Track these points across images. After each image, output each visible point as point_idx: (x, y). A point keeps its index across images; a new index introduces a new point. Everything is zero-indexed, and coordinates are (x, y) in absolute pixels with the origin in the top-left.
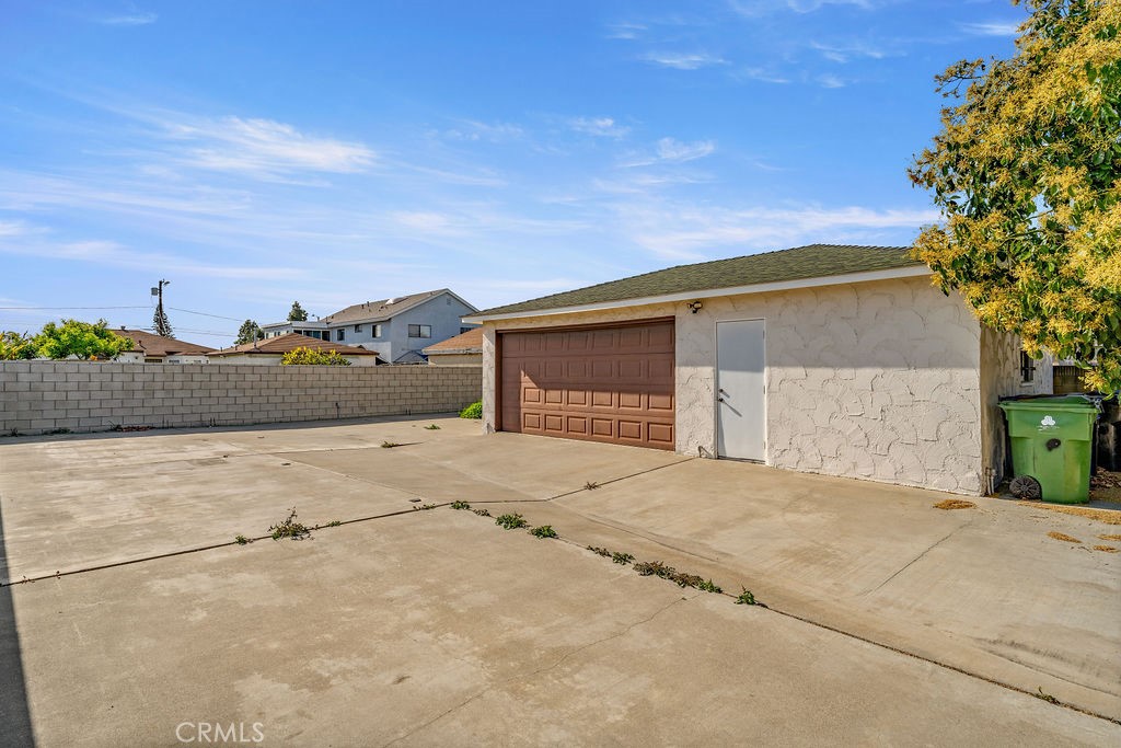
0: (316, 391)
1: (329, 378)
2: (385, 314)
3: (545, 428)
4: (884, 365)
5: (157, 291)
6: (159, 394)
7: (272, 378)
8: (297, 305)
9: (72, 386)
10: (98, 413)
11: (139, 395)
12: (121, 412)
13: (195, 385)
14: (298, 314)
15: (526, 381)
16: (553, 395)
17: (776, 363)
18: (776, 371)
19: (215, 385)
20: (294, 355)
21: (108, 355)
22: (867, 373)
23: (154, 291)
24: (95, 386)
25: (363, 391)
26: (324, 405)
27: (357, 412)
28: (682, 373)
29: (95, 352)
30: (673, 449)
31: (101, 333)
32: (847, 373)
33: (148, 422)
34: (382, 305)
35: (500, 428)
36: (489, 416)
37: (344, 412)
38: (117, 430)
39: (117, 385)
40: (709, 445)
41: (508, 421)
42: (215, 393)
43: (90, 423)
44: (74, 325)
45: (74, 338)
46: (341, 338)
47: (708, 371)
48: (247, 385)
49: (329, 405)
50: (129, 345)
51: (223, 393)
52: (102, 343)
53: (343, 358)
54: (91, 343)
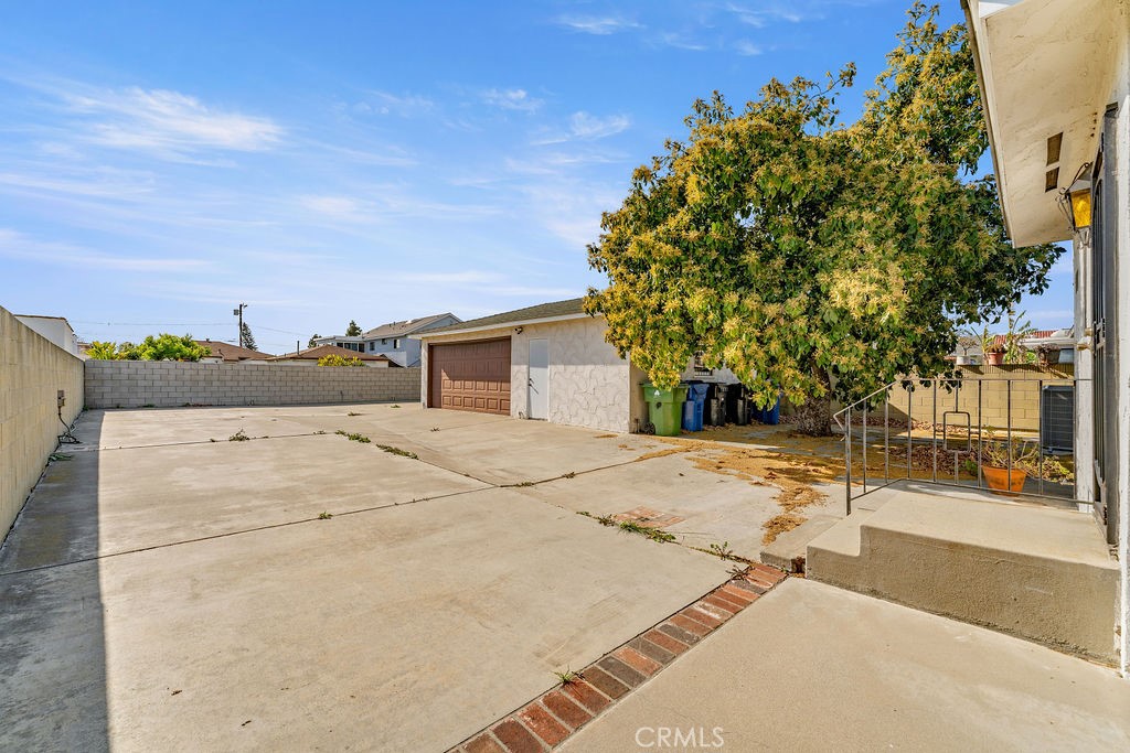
0: (327, 383)
1: (336, 375)
2: (403, 331)
3: (453, 405)
4: (595, 364)
5: (238, 312)
6: (216, 383)
7: (294, 374)
8: (353, 323)
9: (156, 377)
10: (175, 395)
11: (201, 384)
12: (190, 395)
13: (241, 378)
14: (354, 331)
15: (444, 376)
16: (457, 383)
17: (553, 363)
18: (553, 367)
19: (254, 378)
20: (326, 360)
21: (193, 359)
22: (589, 368)
23: (236, 312)
24: (172, 377)
25: (360, 384)
26: (332, 393)
27: (356, 398)
28: (514, 368)
29: (182, 357)
30: (509, 415)
31: (187, 343)
32: (581, 368)
33: (208, 401)
34: (403, 324)
35: (430, 405)
36: (424, 398)
37: (346, 398)
38: (187, 406)
39: (187, 377)
40: (524, 411)
41: (435, 402)
42: (255, 384)
43: (168, 401)
44: (168, 337)
45: (167, 347)
46: (372, 349)
47: (525, 367)
48: (277, 378)
49: (336, 393)
50: (208, 352)
51: (260, 384)
52: (187, 350)
53: (364, 362)
54: (179, 351)
